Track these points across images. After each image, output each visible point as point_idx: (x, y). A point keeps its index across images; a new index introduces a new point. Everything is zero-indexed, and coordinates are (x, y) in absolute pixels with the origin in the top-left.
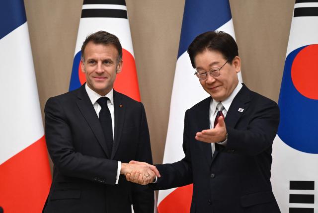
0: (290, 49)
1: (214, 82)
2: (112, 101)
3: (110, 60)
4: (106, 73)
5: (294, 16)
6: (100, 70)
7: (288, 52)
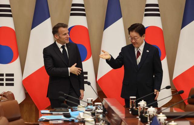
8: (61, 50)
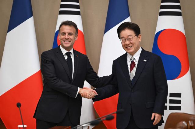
0: (157, 30)
1: (129, 44)
2: (73, 54)
3: (72, 33)
4: (70, 39)
5: (159, 15)
6: (67, 37)
7: (156, 32)
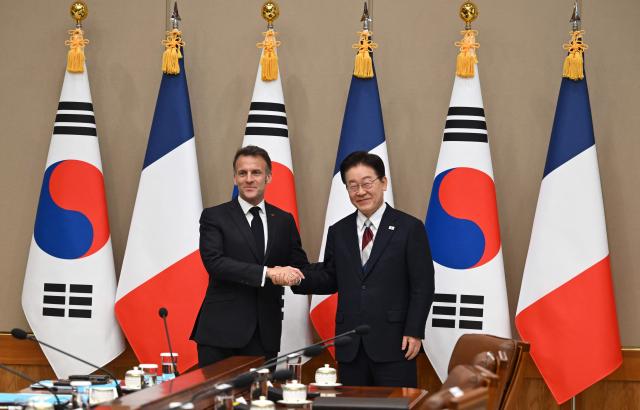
1: (365, 195)
3: (259, 170)
4: (255, 182)
5: (444, 141)
8: (250, 218)
